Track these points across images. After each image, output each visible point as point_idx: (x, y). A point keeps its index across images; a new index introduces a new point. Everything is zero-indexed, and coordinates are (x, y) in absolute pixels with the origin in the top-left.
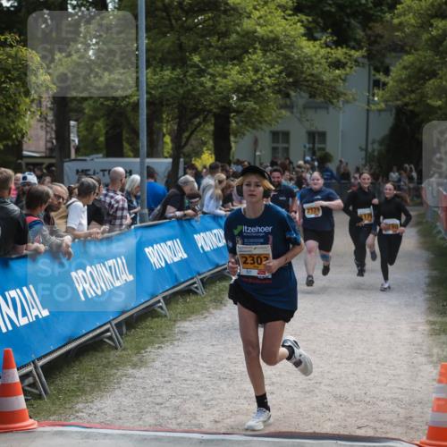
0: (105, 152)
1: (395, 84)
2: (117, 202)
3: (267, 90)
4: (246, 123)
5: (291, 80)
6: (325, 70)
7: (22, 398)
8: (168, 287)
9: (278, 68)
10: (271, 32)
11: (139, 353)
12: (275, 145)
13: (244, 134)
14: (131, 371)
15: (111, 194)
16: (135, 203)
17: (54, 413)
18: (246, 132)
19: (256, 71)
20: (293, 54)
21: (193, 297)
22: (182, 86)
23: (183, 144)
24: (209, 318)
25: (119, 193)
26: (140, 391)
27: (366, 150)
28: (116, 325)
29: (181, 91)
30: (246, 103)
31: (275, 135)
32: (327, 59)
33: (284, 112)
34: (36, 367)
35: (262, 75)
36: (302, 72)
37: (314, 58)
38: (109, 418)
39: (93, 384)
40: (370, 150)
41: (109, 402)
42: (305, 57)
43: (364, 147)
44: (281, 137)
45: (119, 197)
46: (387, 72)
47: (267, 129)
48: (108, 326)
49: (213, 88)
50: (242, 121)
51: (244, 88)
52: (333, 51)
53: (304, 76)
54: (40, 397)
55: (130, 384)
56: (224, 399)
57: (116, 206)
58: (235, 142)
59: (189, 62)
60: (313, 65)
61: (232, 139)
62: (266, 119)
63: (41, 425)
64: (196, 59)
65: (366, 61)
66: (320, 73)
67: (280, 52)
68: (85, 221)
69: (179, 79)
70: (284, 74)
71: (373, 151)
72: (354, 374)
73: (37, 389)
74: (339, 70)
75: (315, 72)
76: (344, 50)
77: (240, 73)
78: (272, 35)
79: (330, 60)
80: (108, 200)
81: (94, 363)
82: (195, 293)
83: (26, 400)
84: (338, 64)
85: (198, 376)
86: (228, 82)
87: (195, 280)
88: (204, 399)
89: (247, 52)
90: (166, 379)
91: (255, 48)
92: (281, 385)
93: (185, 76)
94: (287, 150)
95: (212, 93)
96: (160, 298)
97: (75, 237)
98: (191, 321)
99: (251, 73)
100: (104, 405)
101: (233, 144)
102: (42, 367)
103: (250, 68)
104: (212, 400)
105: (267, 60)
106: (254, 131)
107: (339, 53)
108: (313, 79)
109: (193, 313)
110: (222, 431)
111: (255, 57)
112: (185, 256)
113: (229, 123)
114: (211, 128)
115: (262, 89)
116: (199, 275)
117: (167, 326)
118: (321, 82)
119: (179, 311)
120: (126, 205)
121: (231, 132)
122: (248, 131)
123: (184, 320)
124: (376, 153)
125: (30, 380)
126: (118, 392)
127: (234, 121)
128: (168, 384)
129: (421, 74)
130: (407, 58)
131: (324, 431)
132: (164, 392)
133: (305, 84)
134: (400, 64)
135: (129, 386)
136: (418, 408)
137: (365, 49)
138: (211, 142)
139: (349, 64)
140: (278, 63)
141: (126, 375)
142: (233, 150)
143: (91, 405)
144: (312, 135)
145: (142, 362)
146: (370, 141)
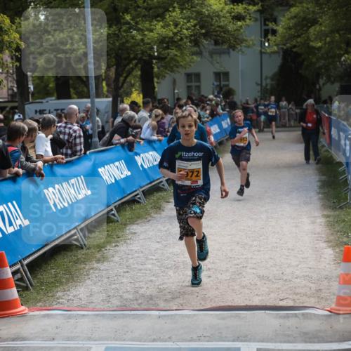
0: (55, 95)
1: (285, 31)
2: (75, 132)
3: (185, 40)
4: (166, 69)
5: (203, 31)
6: (230, 22)
7: (14, 290)
8: (118, 199)
9: (193, 22)
11: (100, 250)
12: (190, 84)
13: (165, 77)
14: (96, 265)
17: (40, 301)
18: (166, 75)
19: (176, 25)
20: (204, 10)
21: (138, 206)
22: (117, 40)
23: (120, 85)
24: (151, 222)
25: (75, 124)
26: (105, 280)
27: (261, 85)
28: (81, 230)
29: (117, 44)
30: (170, 51)
31: (189, 76)
32: (231, 13)
33: (195, 58)
34: (22, 266)
35: (181, 28)
36: (212, 25)
37: (221, 14)
38: (84, 302)
39: (67, 276)
40: (264, 84)
41: (82, 289)
42: (213, 13)
43: (259, 82)
44: (193, 78)
45: (76, 127)
46: (275, 21)
47: (183, 71)
48: (75, 231)
49: (142, 40)
50: (162, 66)
51: (167, 40)
52: (235, 7)
53: (213, 27)
54: (26, 288)
55: (97, 275)
56: (173, 283)
57: (74, 135)
58: (157, 83)
59: (122, 21)
60: (220, 19)
61: (155, 80)
62: (181, 63)
63: (30, 310)
64: (128, 17)
65: (258, 15)
66: (226, 25)
67: (194, 9)
68: (49, 149)
69: (115, 34)
70: (198, 27)
71: (267, 85)
72: (271, 258)
73: (24, 282)
74: (240, 21)
75: (222, 24)
76: (244, 6)
77: (163, 27)
79: (233, 14)
80: (67, 131)
81: (65, 260)
82: (139, 202)
83: (18, 291)
84: (239, 17)
85: (150, 266)
86: (154, 35)
87: (138, 192)
88: (157, 283)
89: (167, 10)
90: (125, 270)
91: (174, 7)
92: (216, 270)
93: (120, 31)
94: (198, 87)
95: (142, 44)
96: (112, 207)
97: (45, 162)
98: (138, 224)
99: (172, 27)
100: (78, 293)
101: (155, 84)
102: (27, 265)
103: (171, 23)
104: (163, 284)
105: (184, 17)
106: (173, 74)
107: (240, 8)
108: (221, 30)
109: (138, 218)
110: (175, 308)
111: (174, 14)
112: (129, 173)
113: (153, 68)
114: (139, 73)
115: (182, 39)
116: (141, 187)
117: (120, 229)
118: (226, 31)
119: (127, 217)
120: (82, 134)
121: (154, 75)
122: (168, 73)
123: (132, 223)
124: (268, 87)
125: (19, 276)
126: (88, 282)
127: (156, 67)
128: (127, 274)
129: (305, 22)
130: (293, 10)
131: (254, 304)
132: (124, 280)
133: (214, 33)
134: (288, 15)
135: (96, 277)
136: (325, 283)
137: (260, 4)
138: (137, 84)
139: (248, 17)
140: (192, 18)
141: (92, 269)
142: (156, 89)
143: (68, 293)
144: (218, 75)
145: (104, 258)
146: (264, 77)
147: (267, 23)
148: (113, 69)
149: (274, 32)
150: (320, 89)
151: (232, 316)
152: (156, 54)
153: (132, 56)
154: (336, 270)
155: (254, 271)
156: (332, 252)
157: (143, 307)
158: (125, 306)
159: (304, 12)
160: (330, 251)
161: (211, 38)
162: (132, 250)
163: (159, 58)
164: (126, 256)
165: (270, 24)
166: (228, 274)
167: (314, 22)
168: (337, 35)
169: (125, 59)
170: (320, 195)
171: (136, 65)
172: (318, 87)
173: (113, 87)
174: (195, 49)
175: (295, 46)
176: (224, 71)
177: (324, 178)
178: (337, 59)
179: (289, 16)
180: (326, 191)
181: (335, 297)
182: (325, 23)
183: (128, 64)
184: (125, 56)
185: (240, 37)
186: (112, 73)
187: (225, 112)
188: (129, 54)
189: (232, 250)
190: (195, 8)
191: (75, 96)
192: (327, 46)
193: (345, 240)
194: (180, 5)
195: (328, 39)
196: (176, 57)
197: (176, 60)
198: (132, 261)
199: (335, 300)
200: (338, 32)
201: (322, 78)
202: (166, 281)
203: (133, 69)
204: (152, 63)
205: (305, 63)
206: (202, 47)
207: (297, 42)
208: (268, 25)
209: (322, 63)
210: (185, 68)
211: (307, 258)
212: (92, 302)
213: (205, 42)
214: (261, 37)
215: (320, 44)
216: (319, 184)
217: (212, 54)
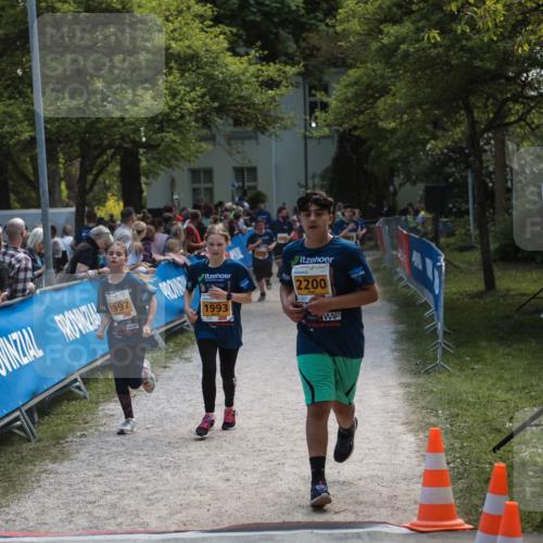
1: (340, 105)
2: (19, 261)
3: (188, 118)
4: (160, 161)
5: (216, 104)
6: (257, 91)
9: (200, 91)
10: (189, 47)
11: (58, 443)
12: (196, 186)
13: (158, 175)
14: (50, 466)
15: (12, 252)
16: (39, 262)
18: (159, 171)
19: (174, 95)
20: (217, 73)
23: (88, 187)
25: (20, 249)
26: (66, 489)
27: (307, 186)
28: (26, 411)
30: (164, 134)
31: (195, 173)
32: (257, 77)
33: (204, 145)
35: (181, 99)
36: (229, 95)
37: (243, 78)
38: (31, 524)
39: (6, 484)
40: (310, 185)
41: (30, 504)
42: (231, 77)
43: (303, 183)
44: (202, 176)
45: (21, 255)
46: (326, 89)
47: (185, 166)
48: (18, 413)
49: (122, 118)
50: (155, 159)
51: (160, 117)
52: (264, 68)
53: (231, 99)
55: (52, 481)
56: (170, 491)
57: (17, 266)
58: (146, 184)
60: (241, 86)
61: (143, 179)
62: (184, 154)
65: (300, 79)
66: (251, 95)
67: (201, 71)
70: (207, 98)
71: (314, 187)
74: (272, 89)
75: (244, 93)
76: (278, 66)
78: (189, 52)
79: (261, 79)
80: (7, 259)
81: (3, 459)
84: (271, 84)
85: (134, 466)
88: (146, 492)
90: (97, 473)
91: (171, 68)
92: (237, 469)
94: (210, 191)
95: (121, 124)
96: (76, 376)
98: (116, 402)
99: (168, 98)
100: (23, 509)
101: (143, 186)
103: (165, 92)
104: (156, 493)
105: (186, 82)
106: (170, 170)
107: (271, 70)
108: (242, 103)
110: (173, 529)
111: (171, 78)
113: (139, 161)
114: (118, 168)
115: (183, 117)
117: (88, 409)
118: (251, 105)
119: (100, 390)
120: (30, 265)
121: (141, 172)
122: (162, 170)
123: (109, 400)
126: (38, 492)
127: (143, 159)
128: (99, 479)
129: (370, 92)
130: (351, 72)
131: (295, 520)
132: (96, 488)
133: (232, 108)
134: (344, 80)
135: (51, 484)
136: (403, 486)
137: (302, 64)
138: (115, 187)
139: (284, 83)
140: (198, 84)
141: (45, 471)
142: (145, 194)
143: (7, 510)
144: (240, 172)
145: (63, 454)
146: (310, 175)
147: (313, 92)
148: (77, 163)
149: (324, 106)
150: (395, 193)
151: (261, 539)
152: (144, 139)
153: (106, 142)
154: (419, 466)
155: (295, 470)
156: (413, 439)
157: (125, 528)
158: (96, 527)
159: (368, 76)
160: (411, 438)
161: (228, 116)
162: (107, 442)
163: (149, 146)
164: (98, 450)
165: (318, 95)
166: (255, 476)
167: (384, 91)
168: (419, 111)
169: (96, 147)
170: (396, 354)
171: (113, 156)
172: (391, 189)
173: (76, 190)
174: (204, 132)
175: (355, 128)
176: (249, 165)
177: (401, 327)
178: (420, 147)
179: (346, 83)
180: (405, 347)
181: (417, 506)
182: (400, 93)
183: (100, 155)
184: (96, 142)
185: (272, 113)
186: (75, 169)
187: (250, 229)
188: (101, 139)
189: (261, 439)
190: (203, 69)
191: (16, 204)
192: (404, 126)
193: (433, 420)
194: (180, 64)
195: (405, 116)
196: (174, 145)
197: (174, 149)
198: (107, 458)
199: (417, 512)
200: (420, 105)
201: (398, 176)
202: (160, 488)
203: (107, 163)
204: (137, 153)
205: (373, 153)
206: (214, 129)
207: (359, 122)
208: (314, 96)
209: (397, 153)
210: (189, 161)
211: (375, 449)
212: (45, 524)
213: (218, 120)
214: (305, 115)
215: (393, 125)
216: (394, 336)
217: (230, 138)
